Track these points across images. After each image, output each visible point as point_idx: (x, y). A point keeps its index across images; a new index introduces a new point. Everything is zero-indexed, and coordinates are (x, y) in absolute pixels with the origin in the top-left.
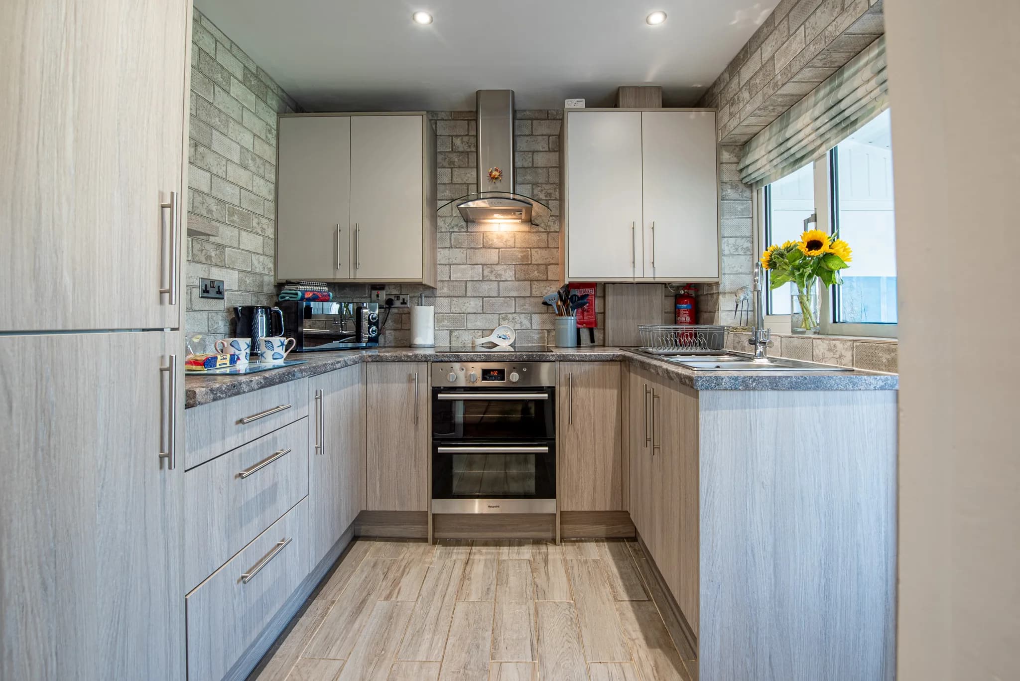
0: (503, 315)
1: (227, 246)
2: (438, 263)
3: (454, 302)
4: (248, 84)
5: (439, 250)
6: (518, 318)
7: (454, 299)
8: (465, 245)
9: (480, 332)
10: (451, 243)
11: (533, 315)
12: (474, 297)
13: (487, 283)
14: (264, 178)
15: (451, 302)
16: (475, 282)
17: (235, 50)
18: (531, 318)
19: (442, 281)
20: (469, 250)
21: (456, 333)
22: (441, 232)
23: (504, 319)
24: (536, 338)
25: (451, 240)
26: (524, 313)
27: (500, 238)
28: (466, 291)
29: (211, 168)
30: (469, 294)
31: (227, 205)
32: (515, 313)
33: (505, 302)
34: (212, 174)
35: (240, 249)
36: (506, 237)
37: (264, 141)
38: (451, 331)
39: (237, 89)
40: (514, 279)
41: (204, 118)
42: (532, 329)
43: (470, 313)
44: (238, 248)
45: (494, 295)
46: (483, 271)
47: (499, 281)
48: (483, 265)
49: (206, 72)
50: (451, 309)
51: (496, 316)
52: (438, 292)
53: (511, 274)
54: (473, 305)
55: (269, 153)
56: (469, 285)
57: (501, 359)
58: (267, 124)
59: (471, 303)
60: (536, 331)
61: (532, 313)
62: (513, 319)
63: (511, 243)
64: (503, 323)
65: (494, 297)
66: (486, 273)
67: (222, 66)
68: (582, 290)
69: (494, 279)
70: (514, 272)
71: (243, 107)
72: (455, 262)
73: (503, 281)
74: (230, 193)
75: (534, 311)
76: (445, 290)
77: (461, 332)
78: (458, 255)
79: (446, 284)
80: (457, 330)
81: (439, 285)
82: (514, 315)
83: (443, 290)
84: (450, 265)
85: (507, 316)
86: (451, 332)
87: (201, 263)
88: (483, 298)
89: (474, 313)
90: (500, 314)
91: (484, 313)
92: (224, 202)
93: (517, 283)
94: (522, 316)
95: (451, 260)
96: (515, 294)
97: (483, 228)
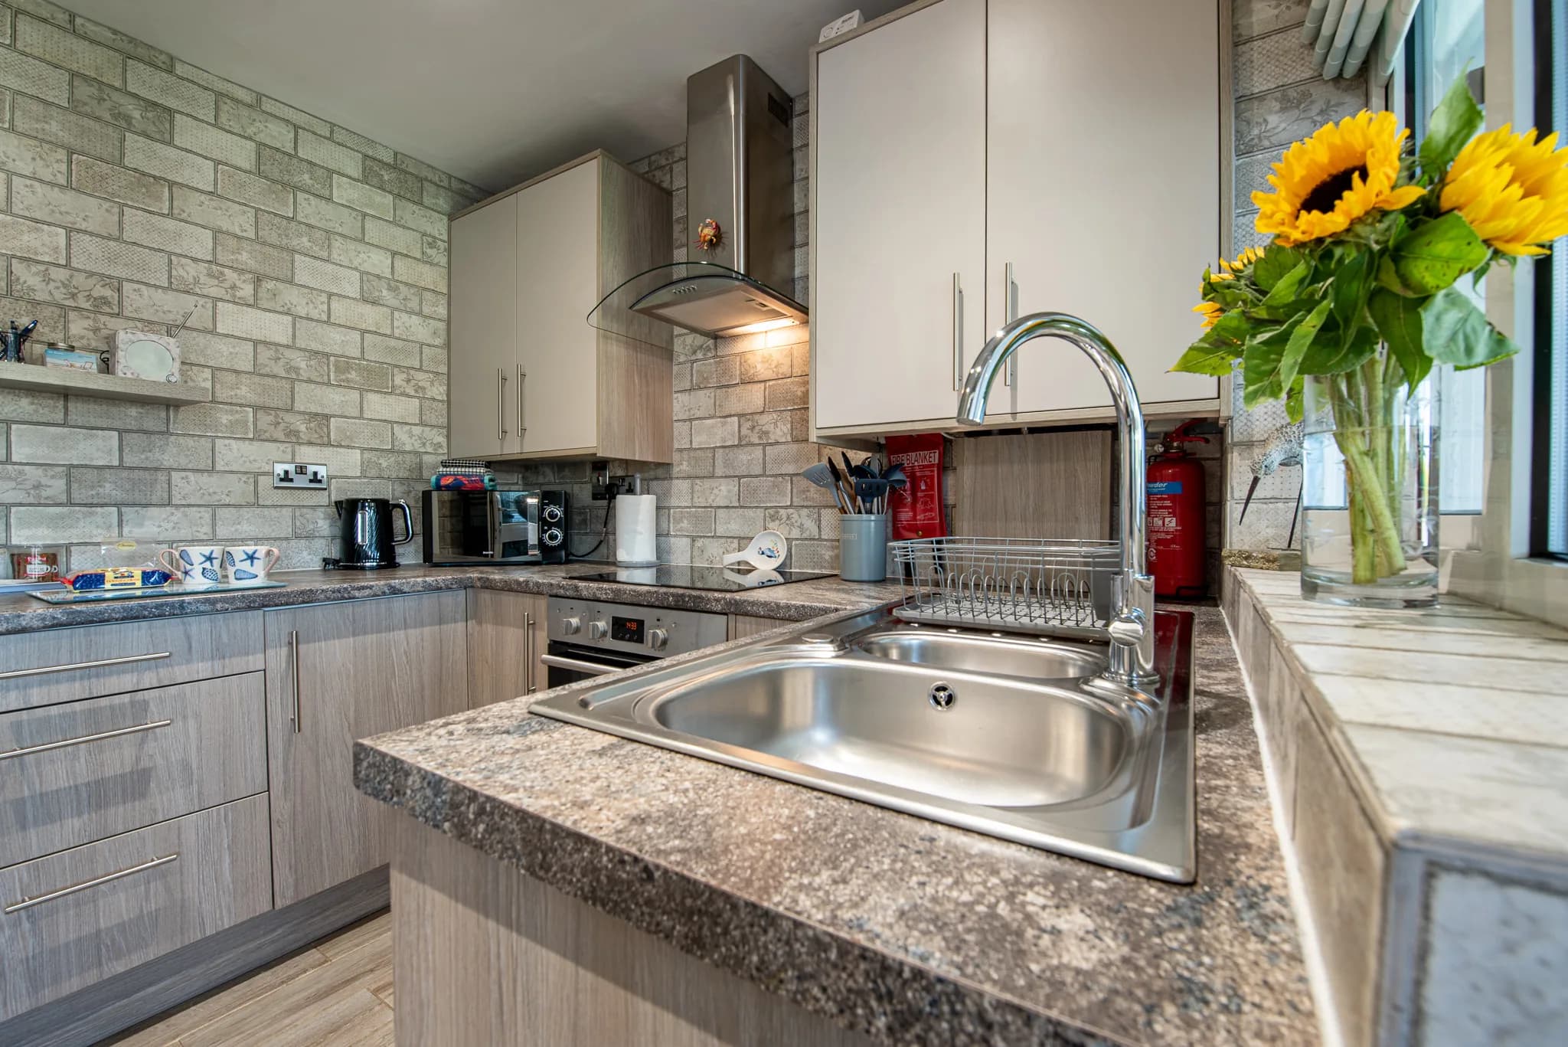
0: (772, 511)
1: (334, 416)
2: (675, 418)
3: (697, 488)
4: (375, 181)
5: (675, 396)
6: (795, 516)
7: (698, 481)
8: (713, 382)
9: (736, 541)
10: (692, 380)
11: (823, 511)
12: (726, 477)
13: (746, 449)
14: (420, 314)
15: (692, 488)
16: (727, 450)
17: (339, 136)
18: (819, 516)
19: (681, 450)
20: (718, 391)
21: (699, 543)
22: (680, 363)
23: (773, 518)
24: (827, 558)
25: (692, 375)
26: (807, 507)
27: (766, 360)
28: (714, 466)
29: (293, 309)
30: (719, 472)
31: (332, 358)
32: (791, 506)
33: (775, 486)
34: (296, 317)
35: (364, 419)
36: (777, 357)
37: (419, 260)
38: (694, 539)
39: (344, 191)
40: (789, 439)
41: (273, 238)
42: (820, 539)
43: (719, 507)
44: (361, 417)
45: (757, 473)
46: (739, 427)
47: (764, 446)
48: (740, 416)
49: (276, 175)
50: (692, 499)
51: (760, 513)
52: (675, 470)
53: (786, 431)
54: (724, 492)
55: (432, 277)
56: (719, 453)
57: (635, 600)
58: (424, 234)
59: (722, 488)
60: (828, 544)
61: (820, 507)
62: (788, 518)
63: (785, 369)
64: (771, 525)
65: (757, 476)
66: (744, 431)
67: (310, 163)
68: (914, 454)
69: (757, 441)
70: (789, 426)
71: (365, 215)
72: (699, 414)
73: (771, 444)
74: (335, 341)
75: (824, 503)
76: (685, 467)
77: (707, 541)
78: (703, 400)
79: (685, 455)
80: (701, 537)
81: (676, 457)
82: (791, 511)
83: (682, 467)
84: (691, 420)
85: (778, 512)
86: (694, 541)
87: (275, 441)
88: (740, 477)
89: (727, 507)
90: (766, 508)
91: (742, 507)
92: (327, 355)
93: (795, 446)
94: (805, 512)
95: (692, 412)
96: (791, 469)
97: (741, 346)
